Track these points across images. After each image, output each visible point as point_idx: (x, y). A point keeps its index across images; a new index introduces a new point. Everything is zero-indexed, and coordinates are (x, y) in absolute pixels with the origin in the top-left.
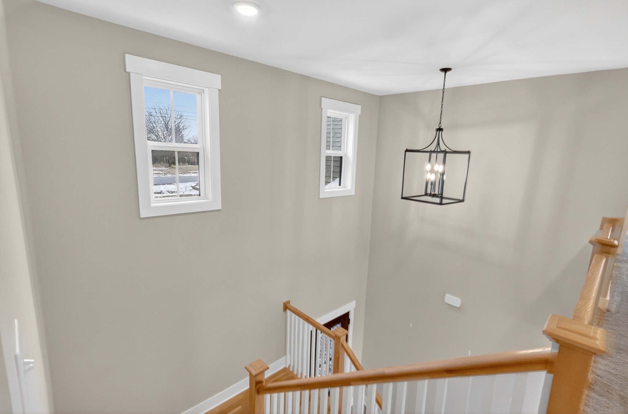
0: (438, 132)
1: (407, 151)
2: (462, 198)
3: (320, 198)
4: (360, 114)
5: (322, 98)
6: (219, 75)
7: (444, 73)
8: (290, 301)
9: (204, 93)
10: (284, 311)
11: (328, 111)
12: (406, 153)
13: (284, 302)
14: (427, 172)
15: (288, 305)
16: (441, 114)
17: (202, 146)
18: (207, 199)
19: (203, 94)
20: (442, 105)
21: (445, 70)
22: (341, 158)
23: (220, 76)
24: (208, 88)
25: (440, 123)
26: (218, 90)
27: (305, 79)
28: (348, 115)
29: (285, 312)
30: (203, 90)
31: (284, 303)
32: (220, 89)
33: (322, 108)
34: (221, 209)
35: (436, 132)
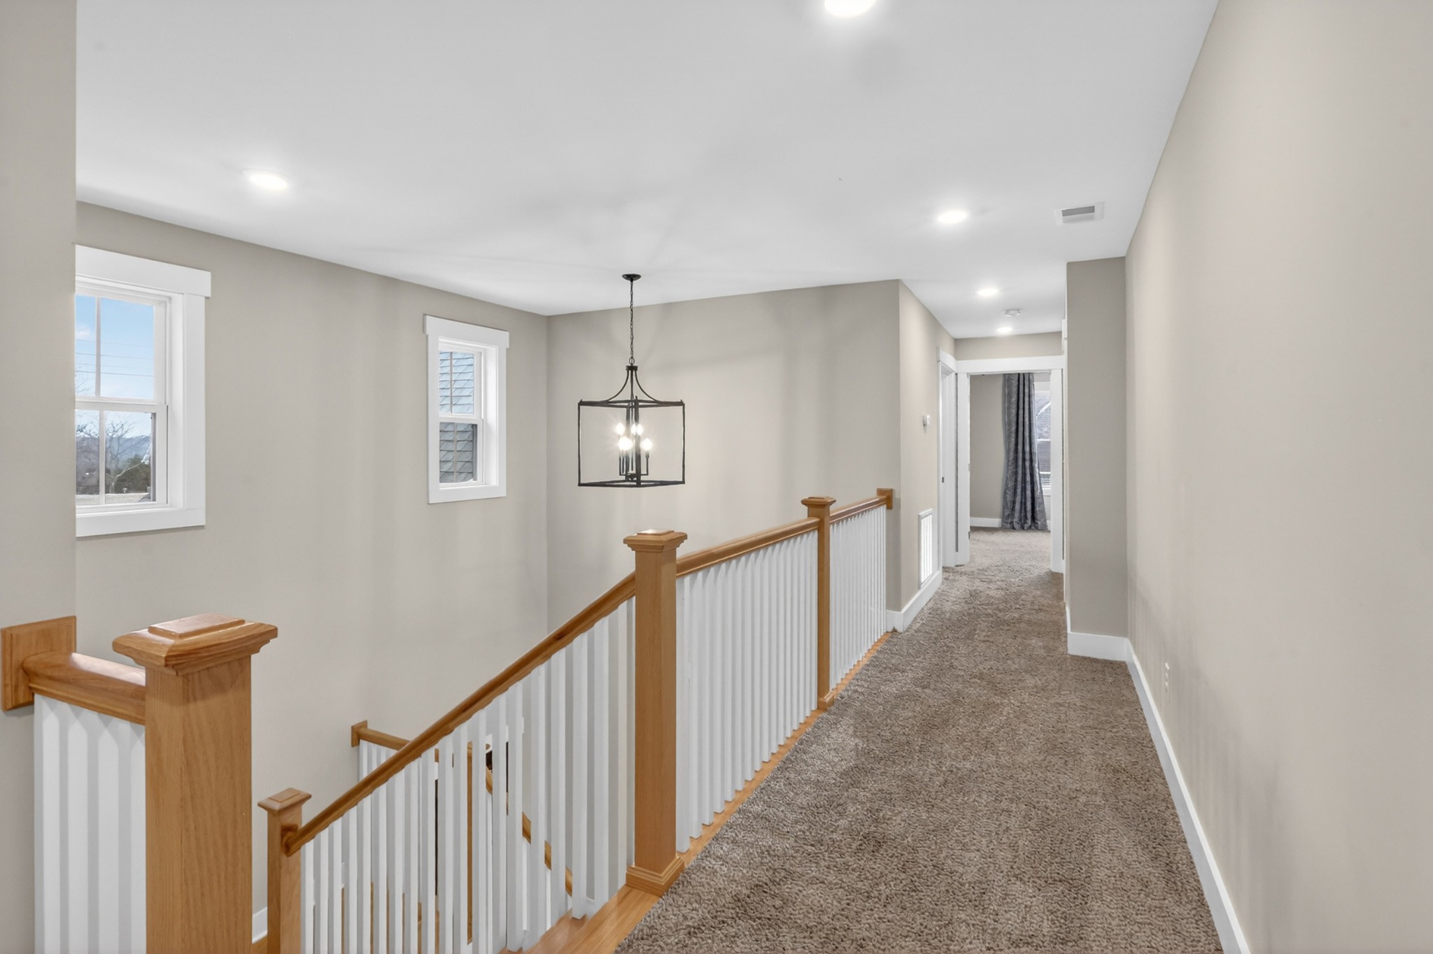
0: (630, 372)
1: (582, 403)
2: (681, 480)
3: (431, 502)
4: (508, 347)
5: (427, 317)
6: (207, 272)
7: (629, 282)
8: (368, 722)
9: (170, 303)
10: (353, 745)
11: (440, 340)
12: (581, 407)
13: (353, 724)
14: (619, 437)
15: (362, 731)
16: (632, 344)
17: (163, 402)
18: (171, 506)
19: (168, 304)
20: (632, 329)
21: (631, 278)
22: (474, 426)
23: (209, 273)
24: (182, 294)
25: (632, 358)
26: (203, 299)
27: (390, 283)
28: (485, 349)
29: (356, 748)
30: (170, 298)
31: (353, 728)
32: (210, 296)
33: (427, 336)
34: (204, 524)
35: (626, 371)
